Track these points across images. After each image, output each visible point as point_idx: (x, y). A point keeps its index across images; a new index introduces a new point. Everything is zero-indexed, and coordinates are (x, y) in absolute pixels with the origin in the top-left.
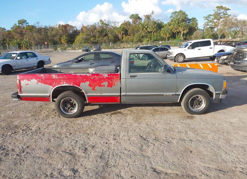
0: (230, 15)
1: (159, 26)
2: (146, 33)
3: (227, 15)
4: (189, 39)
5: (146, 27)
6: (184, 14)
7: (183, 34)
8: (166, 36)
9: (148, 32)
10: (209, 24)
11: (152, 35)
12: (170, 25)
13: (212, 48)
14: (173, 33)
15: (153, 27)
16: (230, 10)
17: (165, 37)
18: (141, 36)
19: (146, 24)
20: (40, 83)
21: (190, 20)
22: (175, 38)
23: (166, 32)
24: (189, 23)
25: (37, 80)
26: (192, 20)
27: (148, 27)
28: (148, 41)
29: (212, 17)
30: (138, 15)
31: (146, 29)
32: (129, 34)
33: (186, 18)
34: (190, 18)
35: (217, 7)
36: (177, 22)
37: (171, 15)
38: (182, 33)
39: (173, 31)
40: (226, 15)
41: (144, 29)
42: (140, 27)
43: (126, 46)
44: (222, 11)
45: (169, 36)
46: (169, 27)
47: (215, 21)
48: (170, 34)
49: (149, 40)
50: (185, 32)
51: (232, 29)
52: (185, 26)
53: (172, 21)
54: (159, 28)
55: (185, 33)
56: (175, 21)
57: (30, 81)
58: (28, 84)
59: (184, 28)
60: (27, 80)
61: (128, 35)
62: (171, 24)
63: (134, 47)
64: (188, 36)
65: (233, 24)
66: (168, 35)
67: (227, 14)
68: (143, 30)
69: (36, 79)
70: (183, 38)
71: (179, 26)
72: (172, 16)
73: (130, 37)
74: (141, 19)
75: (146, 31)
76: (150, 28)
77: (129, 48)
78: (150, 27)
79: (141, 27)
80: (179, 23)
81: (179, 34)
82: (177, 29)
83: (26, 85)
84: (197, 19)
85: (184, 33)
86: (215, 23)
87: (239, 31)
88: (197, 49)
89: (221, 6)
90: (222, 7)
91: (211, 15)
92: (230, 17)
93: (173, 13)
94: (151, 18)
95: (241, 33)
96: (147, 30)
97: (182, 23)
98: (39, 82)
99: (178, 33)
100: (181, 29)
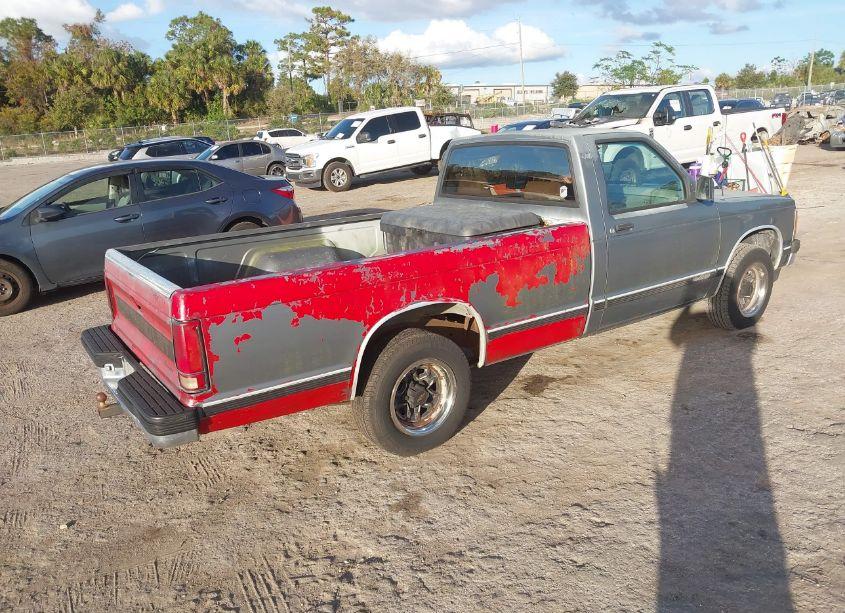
0: (357, 38)
1: (138, 69)
2: (89, 95)
3: (349, 38)
4: (253, 113)
5: (84, 72)
6: (216, 26)
7: (231, 98)
8: (171, 106)
9: (96, 90)
10: (295, 63)
11: (117, 103)
12: (175, 66)
13: (424, 136)
14: (193, 93)
15: (114, 70)
16: (353, 21)
17: (167, 111)
18: (79, 105)
19: (80, 60)
20: (307, 319)
21: (240, 48)
22: (205, 112)
23: (167, 91)
24: (239, 58)
25: (293, 303)
26: (248, 51)
27: (90, 73)
28: (105, 124)
29: (300, 42)
30: (32, 21)
31: (87, 79)
32: (12, 101)
33: (226, 41)
34: (238, 43)
35: (316, 10)
36: (200, 57)
37: (170, 29)
38: (226, 94)
39: (191, 87)
40: (347, 38)
41: (77, 78)
42: (57, 71)
43: (19, 148)
44: (332, 23)
45: (183, 105)
46: (175, 73)
47: (313, 54)
48: (182, 96)
49: (108, 122)
50: (236, 88)
51: (370, 82)
52: (232, 69)
53: (179, 49)
54: (137, 76)
55: (236, 93)
56: (194, 52)
57: (259, 315)
58: (246, 337)
59: (230, 77)
60: (240, 318)
61: (10, 105)
62: (178, 61)
63: (56, 149)
64: (246, 106)
65: (371, 64)
66: (177, 104)
67: (348, 35)
68: (71, 82)
69: (286, 301)
70: (231, 113)
71: (211, 68)
72: (173, 33)
73: (17, 110)
74: (48, 39)
75: (89, 89)
76: (101, 76)
77: (36, 154)
78: (101, 70)
79: (64, 72)
80: (208, 60)
81: (216, 96)
82: (205, 79)
83: (237, 341)
84: (264, 48)
85: (232, 93)
86: (312, 61)
87: (390, 87)
88: (383, 139)
89: (326, 7)
90: (329, 9)
91: (295, 36)
92: (360, 44)
93: (175, 22)
94: (95, 37)
95: (395, 91)
96: (89, 83)
97: (218, 59)
98: (301, 312)
99: (212, 93)
100: (219, 80)
